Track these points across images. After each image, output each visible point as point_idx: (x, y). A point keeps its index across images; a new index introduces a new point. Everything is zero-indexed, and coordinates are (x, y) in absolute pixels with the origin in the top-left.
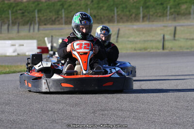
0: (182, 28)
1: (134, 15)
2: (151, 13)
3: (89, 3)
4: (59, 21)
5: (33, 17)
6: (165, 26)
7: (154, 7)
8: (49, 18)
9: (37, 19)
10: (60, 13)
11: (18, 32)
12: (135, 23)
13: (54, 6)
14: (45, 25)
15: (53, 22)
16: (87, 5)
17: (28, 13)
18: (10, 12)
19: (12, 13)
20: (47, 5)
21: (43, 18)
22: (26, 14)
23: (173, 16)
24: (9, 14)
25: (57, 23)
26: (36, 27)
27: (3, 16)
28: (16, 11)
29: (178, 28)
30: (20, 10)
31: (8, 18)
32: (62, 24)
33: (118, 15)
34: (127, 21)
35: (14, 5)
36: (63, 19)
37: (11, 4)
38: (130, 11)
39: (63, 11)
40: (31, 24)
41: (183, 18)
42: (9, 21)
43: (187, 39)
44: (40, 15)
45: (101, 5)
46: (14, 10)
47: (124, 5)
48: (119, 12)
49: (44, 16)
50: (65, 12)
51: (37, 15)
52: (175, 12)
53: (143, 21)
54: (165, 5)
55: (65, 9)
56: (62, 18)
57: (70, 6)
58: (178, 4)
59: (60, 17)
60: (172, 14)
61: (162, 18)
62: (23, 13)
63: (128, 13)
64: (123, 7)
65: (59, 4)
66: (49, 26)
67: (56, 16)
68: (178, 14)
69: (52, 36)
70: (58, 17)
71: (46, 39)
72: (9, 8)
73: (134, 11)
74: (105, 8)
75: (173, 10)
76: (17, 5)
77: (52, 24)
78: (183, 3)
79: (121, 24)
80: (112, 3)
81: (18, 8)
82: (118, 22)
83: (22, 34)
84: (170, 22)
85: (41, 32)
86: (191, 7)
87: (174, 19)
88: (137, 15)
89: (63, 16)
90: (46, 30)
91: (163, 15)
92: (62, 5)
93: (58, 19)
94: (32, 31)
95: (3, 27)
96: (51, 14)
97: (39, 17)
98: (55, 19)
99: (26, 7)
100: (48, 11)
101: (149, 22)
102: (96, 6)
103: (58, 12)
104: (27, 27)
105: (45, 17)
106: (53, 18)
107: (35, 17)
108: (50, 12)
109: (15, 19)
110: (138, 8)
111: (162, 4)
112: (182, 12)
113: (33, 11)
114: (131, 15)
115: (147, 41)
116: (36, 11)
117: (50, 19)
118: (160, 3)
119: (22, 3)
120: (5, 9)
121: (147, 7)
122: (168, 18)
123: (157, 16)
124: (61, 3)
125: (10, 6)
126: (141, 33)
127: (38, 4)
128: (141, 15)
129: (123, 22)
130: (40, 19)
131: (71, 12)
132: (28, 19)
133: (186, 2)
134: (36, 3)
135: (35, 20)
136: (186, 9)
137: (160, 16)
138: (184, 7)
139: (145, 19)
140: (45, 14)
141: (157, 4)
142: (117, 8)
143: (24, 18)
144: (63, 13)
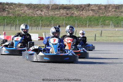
0: (105, 31)
1: (84, 24)
2: (92, 24)
3: (64, 18)
5: (39, 23)
6: (97, 30)
7: (93, 21)
9: (41, 24)
10: (51, 22)
12: (85, 28)
13: (49, 19)
14: (44, 27)
16: (64, 19)
17: (37, 21)
19: (30, 21)
20: (45, 18)
22: (36, 21)
23: (102, 26)
24: (28, 21)
25: (50, 26)
26: (40, 28)
28: (32, 20)
29: (103, 31)
33: (77, 24)
34: (81, 27)
37: (30, 17)
38: (83, 22)
40: (37, 26)
41: (107, 26)
43: (107, 36)
45: (70, 19)
47: (80, 20)
48: (78, 23)
51: (41, 23)
52: (103, 23)
53: (88, 27)
54: (98, 21)
55: (53, 20)
57: (56, 19)
58: (105, 20)
59: (51, 24)
60: (102, 25)
61: (97, 26)
62: (35, 21)
63: (82, 23)
64: (79, 21)
65: (51, 18)
66: (46, 28)
67: (49, 23)
68: (104, 25)
69: (45, 32)
71: (43, 33)
72: (29, 19)
73: (84, 22)
74: (72, 21)
75: (102, 23)
76: (32, 17)
77: (47, 27)
78: (107, 20)
79: (78, 28)
80: (75, 18)
81: (33, 19)
82: (77, 27)
83: (33, 31)
84: (100, 28)
85: (42, 30)
86: (110, 22)
87: (102, 27)
88: (86, 24)
89: (52, 23)
90: (44, 29)
91: (98, 25)
92: (52, 18)
94: (38, 29)
96: (47, 22)
97: (42, 23)
99: (36, 19)
100: (46, 21)
101: (91, 28)
102: (68, 19)
103: (50, 21)
104: (36, 28)
105: (45, 24)
108: (47, 21)
109: (31, 24)
110: (87, 21)
111: (97, 20)
112: (106, 24)
113: (39, 20)
114: (83, 24)
115: (89, 36)
116: (41, 21)
117: (47, 24)
118: (96, 19)
119: (35, 17)
120: (27, 19)
121: (90, 21)
122: (100, 26)
123: (95, 25)
124: (52, 17)
125: (29, 18)
126: (87, 32)
127: (42, 18)
128: (88, 25)
129: (79, 27)
131: (56, 21)
132: (37, 24)
133: (108, 20)
134: (41, 17)
136: (108, 22)
137: (96, 25)
138: (107, 22)
139: (89, 26)
140: (44, 22)
141: (95, 20)
142: (77, 21)
143: (35, 24)
144: (53, 22)
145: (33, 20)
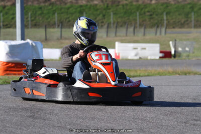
4: (188, 24)
5: (161, 20)
8: (177, 21)
9: (165, 22)
10: (189, 16)
11: (144, 34)
13: (183, 9)
14: (174, 28)
15: (182, 25)
17: (157, 15)
18: (138, 14)
19: (140, 14)
20: (176, 8)
21: (171, 21)
22: (154, 16)
24: (136, 16)
25: (186, 26)
26: (163, 30)
27: (131, 18)
28: (145, 13)
30: (148, 12)
31: (135, 20)
32: (191, 28)
35: (142, 6)
36: (193, 22)
37: (140, 5)
39: (193, 14)
40: (158, 27)
42: (136, 23)
44: (169, 18)
46: (143, 12)
49: (172, 19)
50: (194, 15)
51: (165, 18)
55: (194, 12)
56: (191, 21)
59: (189, 20)
62: (151, 15)
65: (189, 6)
66: (177, 30)
67: (186, 19)
69: (175, 40)
70: (187, 21)
71: (171, 43)
72: (137, 10)
76: (146, 6)
77: (180, 28)
81: (147, 10)
83: (148, 37)
85: (168, 35)
89: (193, 19)
90: (174, 33)
92: (192, 8)
93: (188, 22)
94: (158, 34)
95: (129, 30)
96: (180, 17)
97: (167, 20)
98: (184, 22)
99: (154, 9)
100: (177, 13)
103: (187, 15)
104: (153, 30)
105: (174, 20)
106: (183, 21)
107: (164, 20)
108: (179, 15)
109: (143, 21)
113: (162, 14)
116: (165, 13)
117: (179, 22)
119: (150, 4)
120: (133, 11)
124: (191, 5)
125: (138, 8)
127: (167, 6)
130: (169, 22)
132: (156, 21)
134: (165, 6)
135: (164, 22)
140: (174, 17)
143: (152, 20)
144: (193, 16)
145: (148, 14)
